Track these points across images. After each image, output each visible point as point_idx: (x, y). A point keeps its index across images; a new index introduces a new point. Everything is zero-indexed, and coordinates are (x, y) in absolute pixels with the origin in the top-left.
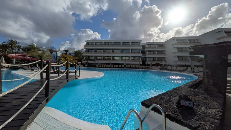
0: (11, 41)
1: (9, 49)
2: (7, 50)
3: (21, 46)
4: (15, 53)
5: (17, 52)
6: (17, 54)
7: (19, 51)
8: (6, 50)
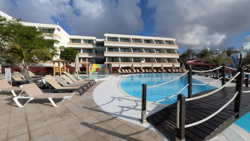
0: (188, 50)
1: (187, 57)
2: (186, 58)
3: (195, 53)
4: (191, 60)
5: (192, 58)
6: (193, 61)
7: (193, 58)
8: (184, 58)
